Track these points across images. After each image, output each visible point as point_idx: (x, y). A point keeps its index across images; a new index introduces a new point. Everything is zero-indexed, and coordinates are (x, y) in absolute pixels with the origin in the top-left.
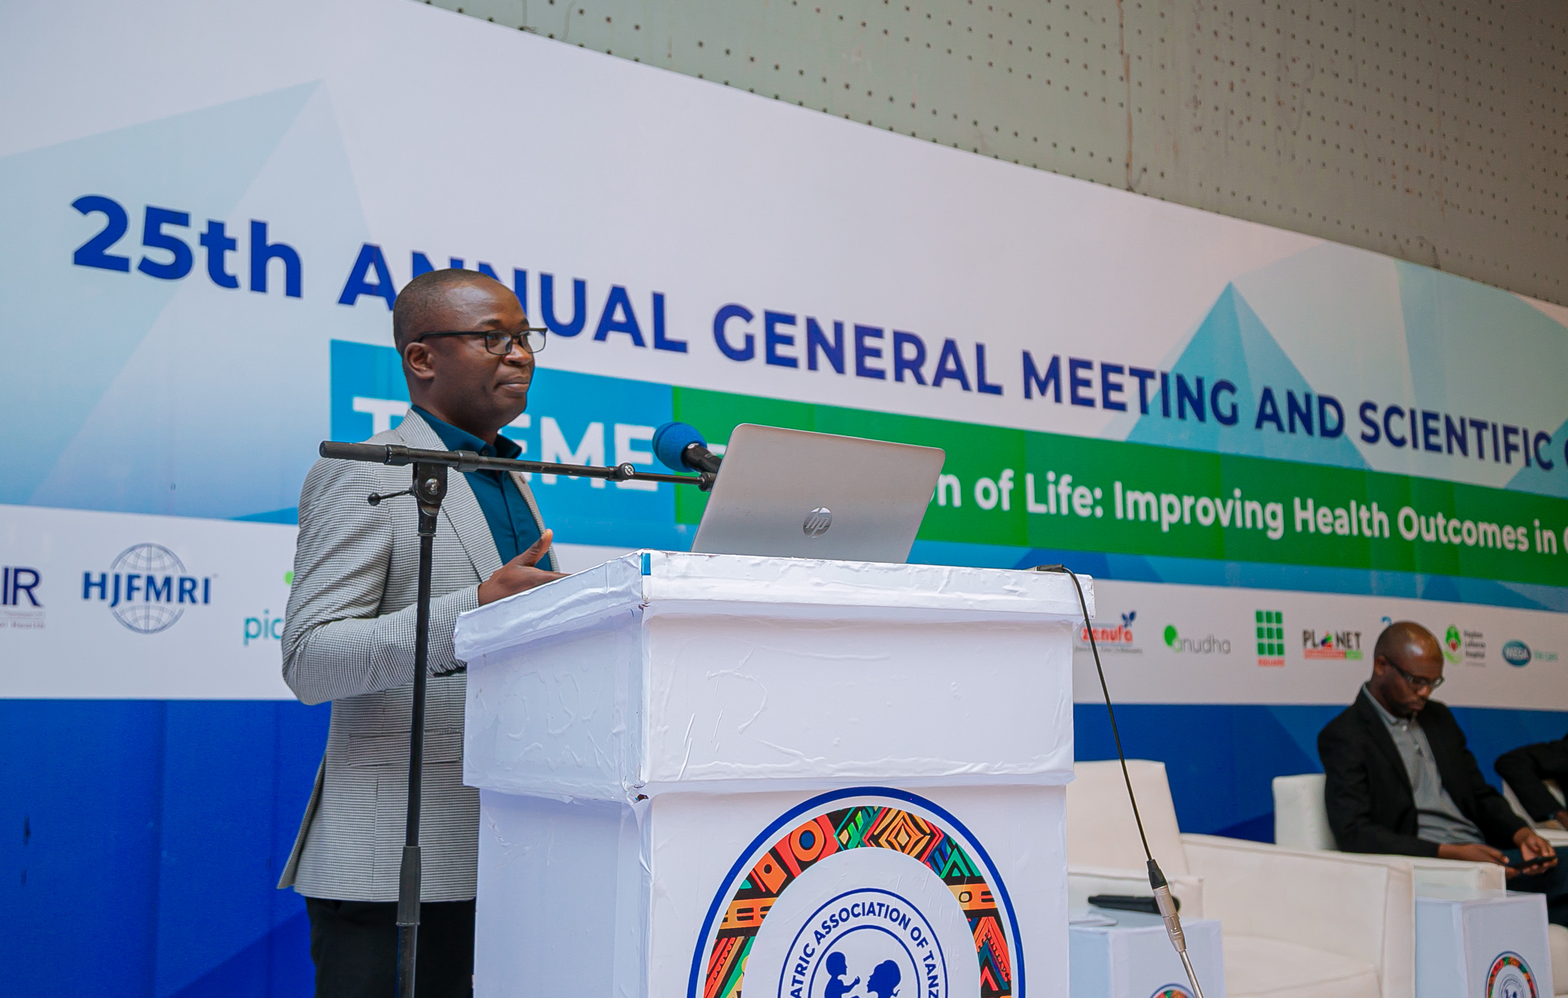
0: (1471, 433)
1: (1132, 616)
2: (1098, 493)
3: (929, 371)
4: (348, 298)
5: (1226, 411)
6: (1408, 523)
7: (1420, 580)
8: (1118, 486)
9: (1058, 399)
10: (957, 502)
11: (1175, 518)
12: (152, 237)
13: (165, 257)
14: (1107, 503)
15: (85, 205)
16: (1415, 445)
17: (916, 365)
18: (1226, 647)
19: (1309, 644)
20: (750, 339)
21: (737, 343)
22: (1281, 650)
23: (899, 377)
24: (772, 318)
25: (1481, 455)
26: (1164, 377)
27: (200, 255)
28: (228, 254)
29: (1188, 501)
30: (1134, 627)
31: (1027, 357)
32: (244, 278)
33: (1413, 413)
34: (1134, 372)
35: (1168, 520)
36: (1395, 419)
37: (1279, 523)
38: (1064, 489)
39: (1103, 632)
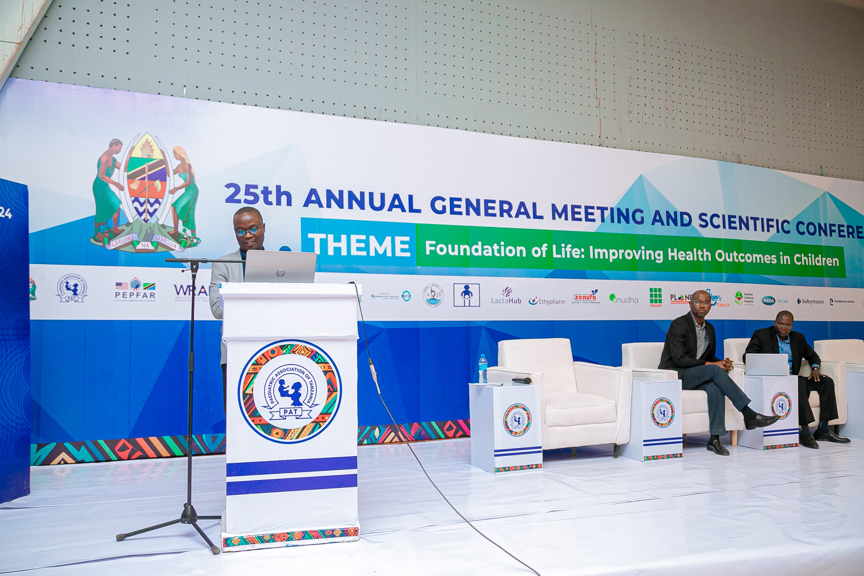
0: (751, 222)
1: (596, 291)
2: (583, 250)
3: (513, 212)
4: (306, 205)
5: (639, 219)
6: (720, 255)
7: (724, 276)
8: (591, 247)
9: (566, 219)
10: (524, 255)
11: (615, 257)
12: (247, 193)
13: (251, 198)
14: (587, 253)
15: (228, 186)
16: (724, 227)
17: (508, 212)
18: (637, 301)
19: (673, 299)
20: (444, 207)
21: (440, 208)
22: (660, 301)
23: (502, 215)
24: (452, 200)
25: (755, 230)
26: (612, 209)
27: (261, 197)
28: (269, 195)
29: (621, 251)
30: (596, 295)
31: (554, 206)
32: (274, 202)
33: (724, 216)
34: (598, 208)
35: (612, 258)
36: (715, 219)
37: (662, 257)
38: (568, 249)
39: (583, 296)
